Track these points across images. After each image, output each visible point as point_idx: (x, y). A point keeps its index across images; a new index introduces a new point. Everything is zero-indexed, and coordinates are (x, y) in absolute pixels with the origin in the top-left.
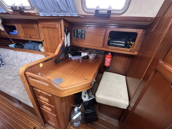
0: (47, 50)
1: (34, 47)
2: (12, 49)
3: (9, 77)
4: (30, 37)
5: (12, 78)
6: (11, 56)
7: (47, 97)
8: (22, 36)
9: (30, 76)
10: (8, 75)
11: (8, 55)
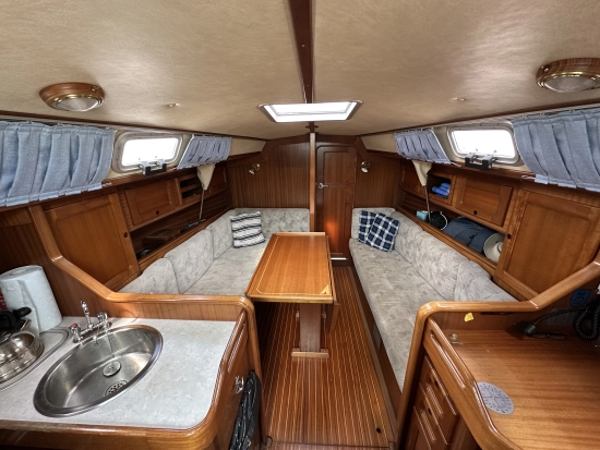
0: (507, 262)
1: (472, 237)
2: (418, 221)
3: (387, 283)
4: (475, 213)
5: (391, 287)
6: (409, 239)
7: (443, 403)
8: (454, 204)
9: (433, 332)
10: (389, 278)
11: (405, 234)
